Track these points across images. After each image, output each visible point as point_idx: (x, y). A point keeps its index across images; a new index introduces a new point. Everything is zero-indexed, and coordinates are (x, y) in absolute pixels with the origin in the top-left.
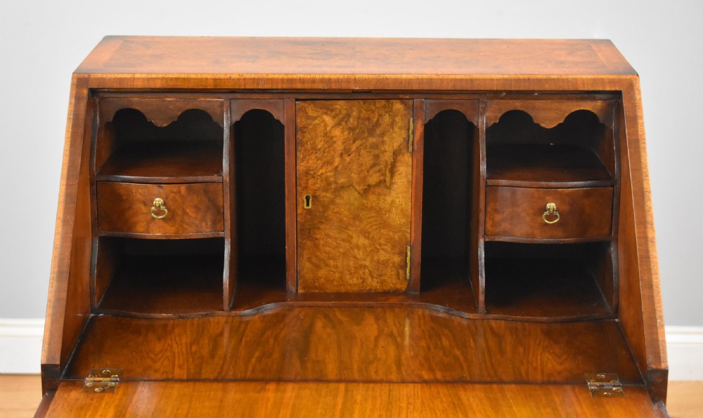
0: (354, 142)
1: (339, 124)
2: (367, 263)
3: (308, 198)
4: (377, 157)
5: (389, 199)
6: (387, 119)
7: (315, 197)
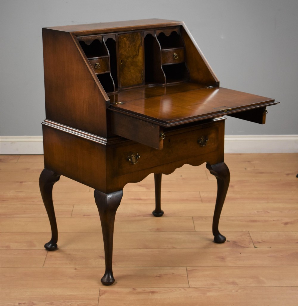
0: (131, 44)
1: (127, 40)
2: (134, 77)
3: (121, 61)
4: (135, 48)
5: (138, 59)
6: (137, 37)
7: (123, 60)
